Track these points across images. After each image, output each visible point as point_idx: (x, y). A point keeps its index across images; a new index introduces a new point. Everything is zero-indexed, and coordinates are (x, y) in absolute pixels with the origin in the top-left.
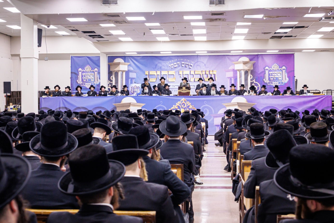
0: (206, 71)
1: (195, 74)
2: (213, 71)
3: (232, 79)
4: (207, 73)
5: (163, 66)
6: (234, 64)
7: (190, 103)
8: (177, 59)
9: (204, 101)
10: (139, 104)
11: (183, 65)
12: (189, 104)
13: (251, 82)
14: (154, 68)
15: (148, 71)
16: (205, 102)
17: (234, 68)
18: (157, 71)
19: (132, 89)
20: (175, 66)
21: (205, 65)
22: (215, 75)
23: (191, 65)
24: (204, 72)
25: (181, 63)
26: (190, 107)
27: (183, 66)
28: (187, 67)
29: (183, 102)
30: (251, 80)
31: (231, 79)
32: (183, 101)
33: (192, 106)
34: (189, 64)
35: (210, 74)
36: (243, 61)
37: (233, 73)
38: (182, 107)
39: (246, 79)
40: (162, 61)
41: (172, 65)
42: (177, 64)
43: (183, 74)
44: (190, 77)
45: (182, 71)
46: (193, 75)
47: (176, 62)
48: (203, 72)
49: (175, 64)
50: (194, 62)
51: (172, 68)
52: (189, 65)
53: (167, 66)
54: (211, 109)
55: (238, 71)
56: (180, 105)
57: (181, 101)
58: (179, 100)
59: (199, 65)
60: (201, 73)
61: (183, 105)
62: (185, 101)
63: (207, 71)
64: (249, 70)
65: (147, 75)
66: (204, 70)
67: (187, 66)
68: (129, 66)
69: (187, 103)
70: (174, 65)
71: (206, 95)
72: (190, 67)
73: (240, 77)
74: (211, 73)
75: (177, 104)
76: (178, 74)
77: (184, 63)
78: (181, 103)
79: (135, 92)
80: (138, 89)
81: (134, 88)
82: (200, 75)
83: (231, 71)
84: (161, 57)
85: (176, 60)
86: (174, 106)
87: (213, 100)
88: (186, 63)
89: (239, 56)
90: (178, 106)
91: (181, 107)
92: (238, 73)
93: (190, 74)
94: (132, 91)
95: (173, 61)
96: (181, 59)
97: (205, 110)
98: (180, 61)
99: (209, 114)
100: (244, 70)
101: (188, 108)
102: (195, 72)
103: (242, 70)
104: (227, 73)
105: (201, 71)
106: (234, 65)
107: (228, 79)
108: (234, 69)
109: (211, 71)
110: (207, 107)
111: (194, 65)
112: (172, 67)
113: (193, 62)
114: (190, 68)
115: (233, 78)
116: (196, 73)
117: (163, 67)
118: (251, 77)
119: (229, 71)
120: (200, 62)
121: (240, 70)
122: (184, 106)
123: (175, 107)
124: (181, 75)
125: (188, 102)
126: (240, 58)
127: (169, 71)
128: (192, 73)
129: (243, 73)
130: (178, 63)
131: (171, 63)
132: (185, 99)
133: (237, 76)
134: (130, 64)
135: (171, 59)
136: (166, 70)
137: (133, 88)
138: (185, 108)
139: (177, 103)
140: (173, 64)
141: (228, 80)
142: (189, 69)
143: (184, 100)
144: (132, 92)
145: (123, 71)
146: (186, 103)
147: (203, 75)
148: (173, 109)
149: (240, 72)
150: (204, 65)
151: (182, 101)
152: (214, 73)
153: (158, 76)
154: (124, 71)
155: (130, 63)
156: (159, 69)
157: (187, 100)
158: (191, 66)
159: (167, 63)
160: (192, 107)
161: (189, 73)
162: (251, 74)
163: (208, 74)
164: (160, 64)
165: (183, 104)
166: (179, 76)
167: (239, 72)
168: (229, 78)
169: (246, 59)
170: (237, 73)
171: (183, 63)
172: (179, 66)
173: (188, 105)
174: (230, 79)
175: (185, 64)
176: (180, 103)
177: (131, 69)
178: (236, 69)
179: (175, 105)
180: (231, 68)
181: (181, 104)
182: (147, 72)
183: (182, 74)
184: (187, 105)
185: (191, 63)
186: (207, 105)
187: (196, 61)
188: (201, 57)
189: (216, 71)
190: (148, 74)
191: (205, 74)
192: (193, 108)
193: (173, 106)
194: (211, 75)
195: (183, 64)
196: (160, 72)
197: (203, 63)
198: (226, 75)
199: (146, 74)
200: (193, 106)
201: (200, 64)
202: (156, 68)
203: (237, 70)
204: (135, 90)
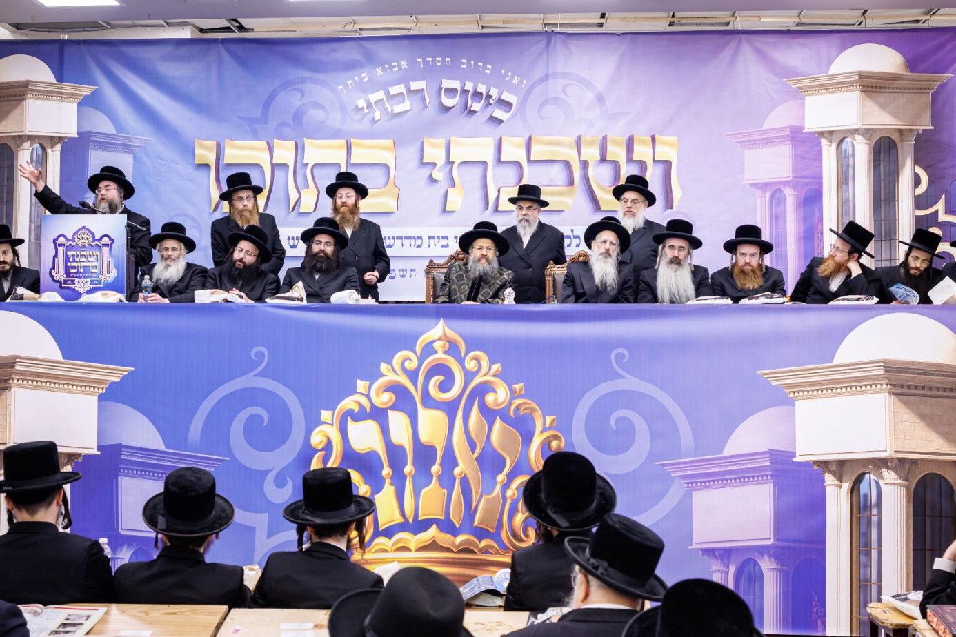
0: (605, 138)
1: (529, 160)
2: (653, 139)
3: (788, 193)
4: (617, 152)
5: (317, 105)
6: (799, 95)
7: (496, 367)
8: (412, 63)
9: (604, 346)
10: (76, 368)
11: (448, 102)
12: (485, 368)
13: (917, 219)
14: (251, 121)
15: (212, 143)
16: (619, 357)
17: (802, 118)
18: (276, 142)
19: (61, 250)
20: (398, 108)
21: (600, 99)
22: (667, 164)
23: (506, 96)
24: (591, 143)
25: (436, 88)
26: (490, 399)
27: (449, 109)
28: (472, 112)
29: (436, 352)
30: (920, 202)
31: (777, 199)
32: (437, 345)
33: (512, 391)
34: (494, 92)
35: (635, 158)
36: (862, 76)
37: (796, 157)
38: (426, 396)
39: (884, 198)
40: (306, 74)
41: (374, 97)
42: (409, 91)
43: (449, 163)
44: (494, 179)
45: (442, 141)
46: (518, 164)
47: (405, 80)
48: (583, 150)
49: (394, 90)
50: (522, 77)
51: (374, 121)
52: (489, 97)
53: (343, 109)
54: (668, 416)
55: (824, 141)
56: (413, 375)
57: (419, 347)
58: (408, 341)
59: (562, 96)
60: (570, 154)
61: (438, 379)
62: (452, 349)
63: (615, 143)
64: (900, 131)
65: (207, 166)
66: (591, 135)
67: (476, 106)
68: (89, 110)
69: (471, 365)
70: (390, 97)
71: (615, 300)
72: (499, 113)
73: (844, 178)
74: (642, 152)
75: (390, 373)
76: (415, 163)
77: (456, 84)
78: (421, 362)
79: (78, 275)
80: (105, 249)
81: (77, 247)
82: (567, 164)
83: (781, 140)
84: (302, 48)
85: (404, 64)
86: (361, 385)
87: (683, 345)
88: (469, 86)
89: (835, 39)
90: (395, 388)
91: (418, 398)
92: (829, 153)
93: (499, 161)
94: (61, 270)
95: (384, 70)
96: (434, 60)
97: (617, 421)
98: (429, 72)
99: (652, 456)
100: (867, 130)
101: (475, 412)
102: (534, 148)
103: (855, 131)
104: (751, 155)
105: (573, 139)
106: (803, 99)
107: (758, 193)
108: (797, 124)
109: (643, 142)
110: (641, 395)
111: (523, 102)
112: (377, 116)
113: (516, 80)
114: (500, 121)
115: (794, 187)
116: (538, 152)
117: (316, 114)
118: (917, 181)
119: (766, 141)
120: (565, 75)
121: (840, 137)
122: (444, 388)
123: (368, 396)
124: (434, 165)
125: (477, 359)
126: (843, 48)
127: (353, 140)
128: (513, 151)
129: (862, 152)
130: (415, 86)
131: (365, 89)
132: (451, 334)
133: (819, 178)
134: (93, 93)
135: (371, 60)
136: (336, 135)
137: (69, 248)
138: (450, 409)
139: (384, 367)
140: (380, 95)
141: (759, 201)
142: (490, 128)
143: (445, 338)
144: (60, 275)
145: (44, 142)
146: (461, 362)
147: (585, 165)
148: (356, 409)
149: (844, 145)
150: (590, 96)
151: (429, 349)
152: (663, 152)
153: (279, 174)
154: (54, 140)
155: (94, 88)
156: (286, 130)
157: (473, 344)
158: (507, 105)
159: (346, 86)
160: (513, 395)
161: (489, 156)
162: (917, 162)
163: (622, 158)
164: (298, 95)
165: (440, 369)
166: (425, 172)
167: (834, 145)
168: (764, 186)
169: (885, 59)
170: (818, 157)
171: (447, 84)
172: (425, 106)
173: (477, 380)
174: (774, 192)
175: (465, 92)
176: (411, 365)
177: (101, 124)
178: (812, 124)
179: (374, 375)
180: (780, 118)
181: (417, 370)
182: (208, 149)
183: (441, 161)
184: (469, 376)
185: (501, 87)
186: (630, 383)
187: (539, 73)
188: (573, 43)
189: (673, 139)
190: (211, 158)
191: (603, 160)
192: (518, 402)
193: (353, 391)
194: (642, 164)
195: (451, 91)
196: (296, 145)
197: (589, 85)
198: (742, 171)
199: (197, 162)
200: (517, 387)
201: (564, 92)
202: (265, 117)
203: (822, 134)
204: (80, 261)
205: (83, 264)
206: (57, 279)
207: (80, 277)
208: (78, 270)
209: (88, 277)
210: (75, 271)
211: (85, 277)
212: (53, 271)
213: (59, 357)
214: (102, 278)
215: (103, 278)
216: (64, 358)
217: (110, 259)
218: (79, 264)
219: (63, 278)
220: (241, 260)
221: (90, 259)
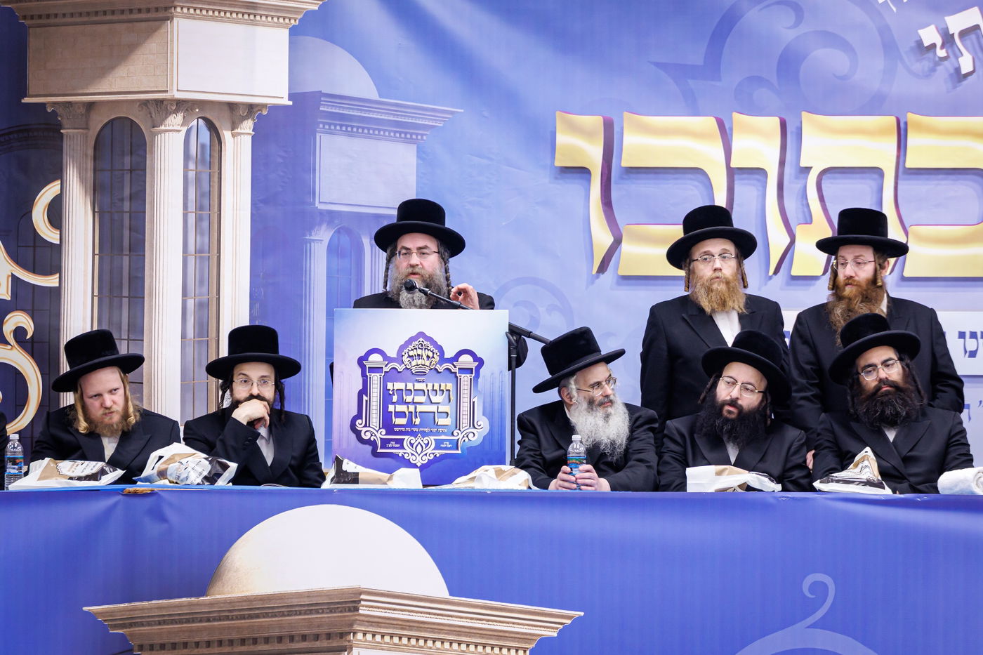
5: (831, 40)
18: (738, 120)
19: (375, 378)
41: (958, 23)
51: (961, 76)
53: (889, 48)
94: (375, 420)
112: (966, 63)
117: (827, 61)
136: (873, 106)
144: (374, 430)
156: (762, 92)
164: (790, 16)
190: (593, 155)
196: (784, 126)
202: (713, 64)
204: (413, 403)
205: (420, 408)
206: (366, 437)
207: (414, 434)
208: (410, 420)
209: (431, 433)
210: (403, 421)
211: (424, 434)
212: (359, 421)
213: (440, 590)
214: (458, 436)
215: (460, 436)
216: (451, 594)
217: (475, 400)
218: (412, 408)
219: (379, 435)
220: (733, 403)
221: (434, 399)
